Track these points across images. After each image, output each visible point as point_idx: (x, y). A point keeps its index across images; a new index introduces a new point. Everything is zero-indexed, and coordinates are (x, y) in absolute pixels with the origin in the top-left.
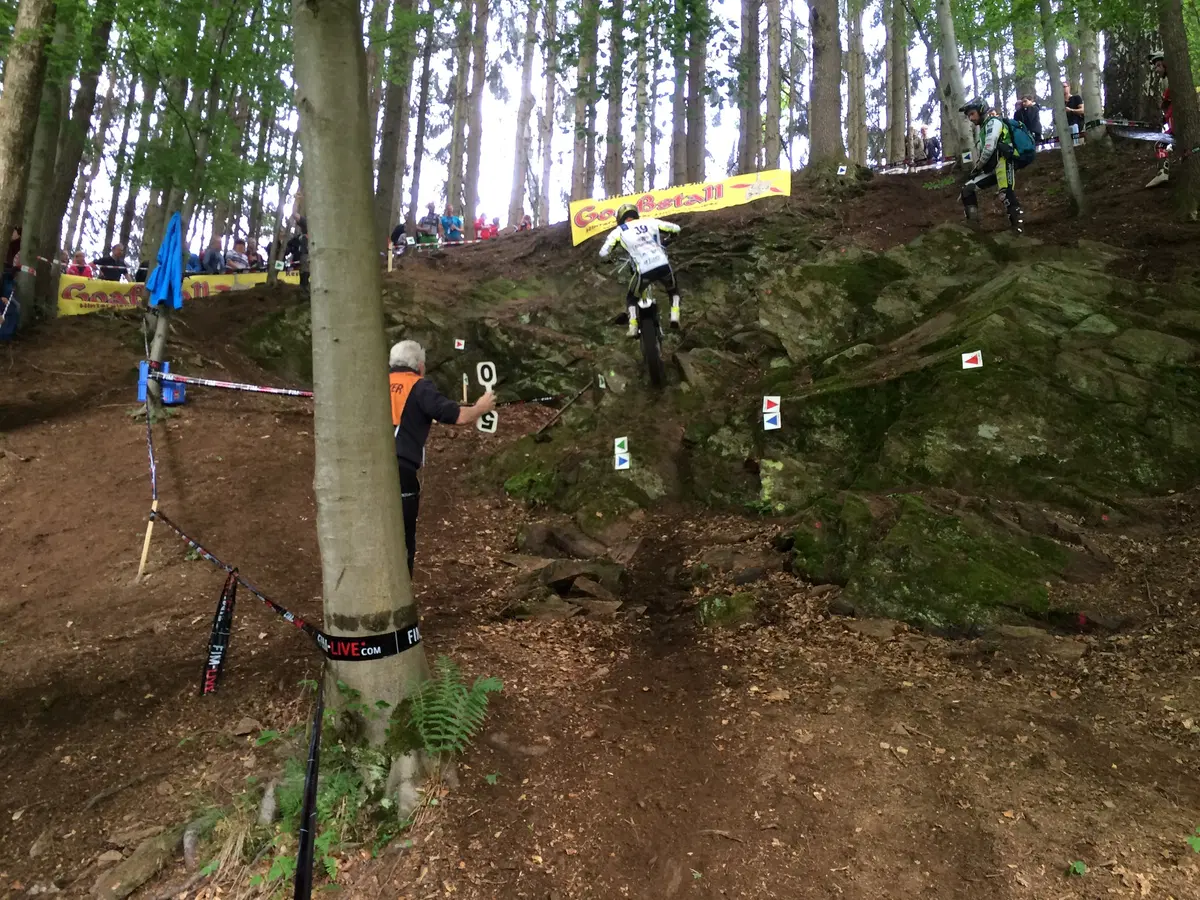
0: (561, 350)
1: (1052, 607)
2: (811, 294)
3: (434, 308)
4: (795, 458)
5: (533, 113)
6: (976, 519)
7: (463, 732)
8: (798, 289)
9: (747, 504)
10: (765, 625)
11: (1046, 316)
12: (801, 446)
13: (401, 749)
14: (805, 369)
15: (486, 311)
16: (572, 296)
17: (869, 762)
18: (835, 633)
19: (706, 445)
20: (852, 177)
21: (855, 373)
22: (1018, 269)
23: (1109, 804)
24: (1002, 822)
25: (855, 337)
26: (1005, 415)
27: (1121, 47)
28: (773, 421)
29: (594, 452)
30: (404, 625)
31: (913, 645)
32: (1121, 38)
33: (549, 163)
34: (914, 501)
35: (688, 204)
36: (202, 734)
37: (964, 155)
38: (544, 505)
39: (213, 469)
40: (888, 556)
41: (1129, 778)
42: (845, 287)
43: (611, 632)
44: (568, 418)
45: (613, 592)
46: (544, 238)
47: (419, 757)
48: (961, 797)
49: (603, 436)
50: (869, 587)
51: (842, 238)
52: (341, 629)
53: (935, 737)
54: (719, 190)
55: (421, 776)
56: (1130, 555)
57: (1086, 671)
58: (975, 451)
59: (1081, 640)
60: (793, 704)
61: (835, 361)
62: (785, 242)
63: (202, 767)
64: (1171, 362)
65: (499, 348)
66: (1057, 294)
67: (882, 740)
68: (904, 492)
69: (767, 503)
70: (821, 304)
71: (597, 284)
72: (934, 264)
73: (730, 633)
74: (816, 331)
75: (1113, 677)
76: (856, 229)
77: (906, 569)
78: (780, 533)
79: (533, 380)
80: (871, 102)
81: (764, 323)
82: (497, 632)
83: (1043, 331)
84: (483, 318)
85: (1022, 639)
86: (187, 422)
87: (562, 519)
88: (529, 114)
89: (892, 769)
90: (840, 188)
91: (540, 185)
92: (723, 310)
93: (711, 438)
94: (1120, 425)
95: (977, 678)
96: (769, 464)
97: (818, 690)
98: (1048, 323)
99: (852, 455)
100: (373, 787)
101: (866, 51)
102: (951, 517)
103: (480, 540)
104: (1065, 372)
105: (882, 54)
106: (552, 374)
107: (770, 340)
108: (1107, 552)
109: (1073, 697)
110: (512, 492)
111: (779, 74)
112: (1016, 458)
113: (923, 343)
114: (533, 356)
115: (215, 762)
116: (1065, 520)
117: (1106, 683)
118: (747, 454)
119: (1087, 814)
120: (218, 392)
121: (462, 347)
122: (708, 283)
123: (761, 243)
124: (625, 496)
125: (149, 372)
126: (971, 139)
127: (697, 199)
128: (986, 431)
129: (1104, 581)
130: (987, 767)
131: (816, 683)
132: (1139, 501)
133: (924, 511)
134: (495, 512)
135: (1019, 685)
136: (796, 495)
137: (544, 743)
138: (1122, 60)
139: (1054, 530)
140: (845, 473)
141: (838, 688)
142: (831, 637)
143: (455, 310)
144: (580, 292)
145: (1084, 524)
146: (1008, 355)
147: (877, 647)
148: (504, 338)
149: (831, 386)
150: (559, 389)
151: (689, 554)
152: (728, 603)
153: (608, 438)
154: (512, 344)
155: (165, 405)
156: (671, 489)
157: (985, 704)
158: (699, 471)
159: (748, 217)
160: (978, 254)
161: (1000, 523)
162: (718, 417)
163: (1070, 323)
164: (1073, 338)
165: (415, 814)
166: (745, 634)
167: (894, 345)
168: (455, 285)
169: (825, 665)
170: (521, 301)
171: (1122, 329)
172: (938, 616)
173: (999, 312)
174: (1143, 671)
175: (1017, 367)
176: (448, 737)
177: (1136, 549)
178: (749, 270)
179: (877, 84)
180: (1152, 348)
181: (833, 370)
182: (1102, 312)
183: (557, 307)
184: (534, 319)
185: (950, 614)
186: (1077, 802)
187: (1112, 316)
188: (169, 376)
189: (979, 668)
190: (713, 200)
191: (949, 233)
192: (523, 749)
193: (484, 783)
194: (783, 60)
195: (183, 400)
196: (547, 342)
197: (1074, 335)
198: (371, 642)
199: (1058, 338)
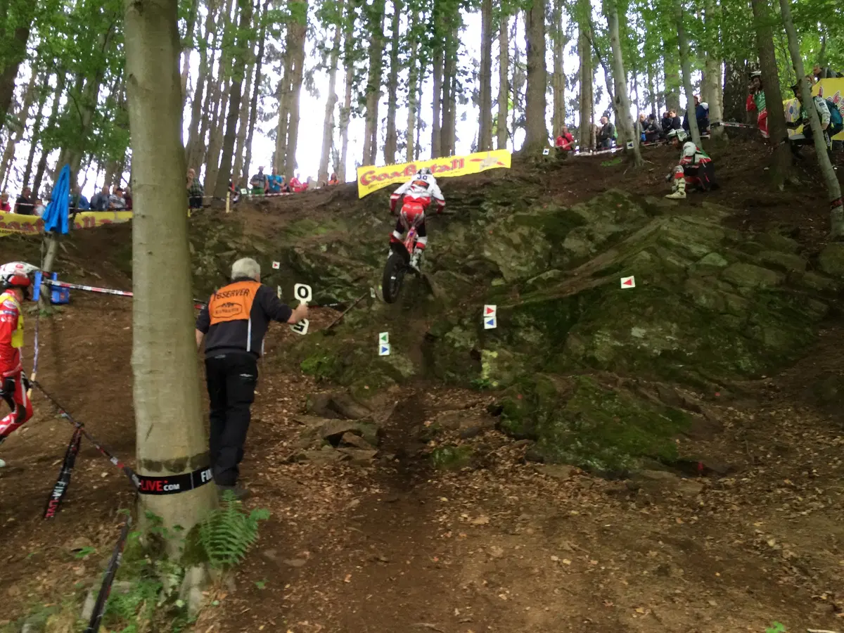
0: (348, 271)
1: (679, 458)
2: (521, 235)
3: (259, 239)
4: (506, 349)
5: (336, 105)
6: (627, 394)
7: (240, 550)
8: (512, 231)
9: (472, 381)
10: (479, 468)
11: (679, 253)
12: (510, 340)
13: (193, 562)
14: (515, 287)
15: (296, 242)
16: (357, 233)
17: (543, 571)
18: (529, 474)
19: (444, 339)
20: (553, 156)
21: (547, 290)
22: (661, 221)
23: (713, 603)
24: (635, 616)
25: (550, 265)
26: (650, 320)
27: (735, 73)
28: (491, 322)
29: (364, 343)
30: (198, 467)
31: (583, 484)
32: (735, 68)
33: (346, 141)
34: (587, 381)
35: (440, 171)
36: (46, 550)
37: (628, 144)
38: (328, 380)
39: (86, 351)
40: (568, 420)
41: (728, 584)
42: (543, 231)
43: (366, 473)
44: (349, 318)
45: (373, 444)
46: (339, 192)
47: (206, 569)
48: (607, 597)
49: (372, 331)
50: (553, 442)
51: (544, 197)
52: (149, 470)
53: (592, 552)
54: (462, 162)
55: (207, 582)
56: (734, 421)
57: (702, 503)
58: (629, 346)
59: (700, 482)
60: (492, 527)
61: (535, 281)
62: (506, 200)
63: (45, 574)
64: (764, 286)
65: (304, 268)
66: (686, 238)
67: (553, 554)
68: (580, 374)
69: (485, 381)
70: (527, 242)
71: (374, 225)
72: (605, 216)
73: (454, 474)
74: (523, 261)
75: (720, 508)
76: (555, 192)
77: (579, 430)
78: (493, 402)
79: (328, 291)
80: (569, 107)
81: (487, 254)
82: (282, 473)
83: (677, 263)
84: (293, 247)
85: (658, 480)
86: (69, 316)
87: (341, 390)
88: (333, 107)
89: (559, 576)
90: (545, 164)
91: (340, 156)
92: (463, 245)
93: (448, 334)
94: (728, 330)
95: (625, 508)
96: (487, 353)
97: (509, 517)
98: (680, 258)
99: (545, 348)
100: (170, 591)
101: (566, 73)
102: (611, 392)
103: (280, 405)
104: (691, 292)
105: (577, 76)
106: (341, 288)
107: (491, 266)
108: (719, 418)
109: (692, 522)
110: (306, 372)
111: (506, 86)
112: (657, 351)
113: (595, 270)
114: (328, 274)
115: (54, 571)
116: (691, 396)
117: (715, 513)
118: (472, 346)
119: (697, 610)
120: (94, 295)
121: (277, 267)
122: (453, 226)
123: (489, 199)
124: (386, 375)
125: (42, 279)
126: (633, 132)
127: (447, 168)
128: (637, 332)
129: (717, 439)
130: (627, 574)
131: (509, 512)
132: (741, 383)
133: (592, 388)
134: (292, 385)
135: (654, 513)
136: (507, 375)
137: (304, 557)
138: (735, 83)
139: (683, 403)
140: (540, 360)
141: (524, 516)
142: (526, 477)
143: (272, 240)
144: (363, 230)
145: (703, 399)
146: (653, 280)
147: (557, 485)
148: (308, 261)
149: (532, 299)
150: (346, 298)
151: (429, 417)
152: (453, 453)
153: (374, 333)
154: (313, 266)
155: (53, 303)
156: (418, 370)
157: (629, 527)
158: (438, 357)
159: (481, 181)
160: (634, 210)
161: (645, 397)
162: (454, 319)
163: (695, 259)
164: (697, 269)
165: (200, 612)
166: (465, 475)
167: (576, 271)
168: (274, 223)
169: (516, 498)
170: (320, 236)
171: (730, 263)
172: (601, 463)
173: (647, 250)
174: (741, 504)
175: (659, 288)
176: (228, 553)
177: (739, 416)
178: (481, 218)
179: (573, 96)
180: (751, 277)
181: (533, 288)
182: (717, 251)
183: (346, 240)
184: (330, 249)
185: (610, 461)
186: (691, 601)
187: (724, 254)
188: (57, 283)
189: (628, 501)
190: (457, 169)
191: (615, 195)
192: (287, 562)
193: (255, 587)
194: (510, 77)
195: (67, 300)
196: (339, 265)
197: (698, 267)
198: (172, 480)
199: (687, 268)
